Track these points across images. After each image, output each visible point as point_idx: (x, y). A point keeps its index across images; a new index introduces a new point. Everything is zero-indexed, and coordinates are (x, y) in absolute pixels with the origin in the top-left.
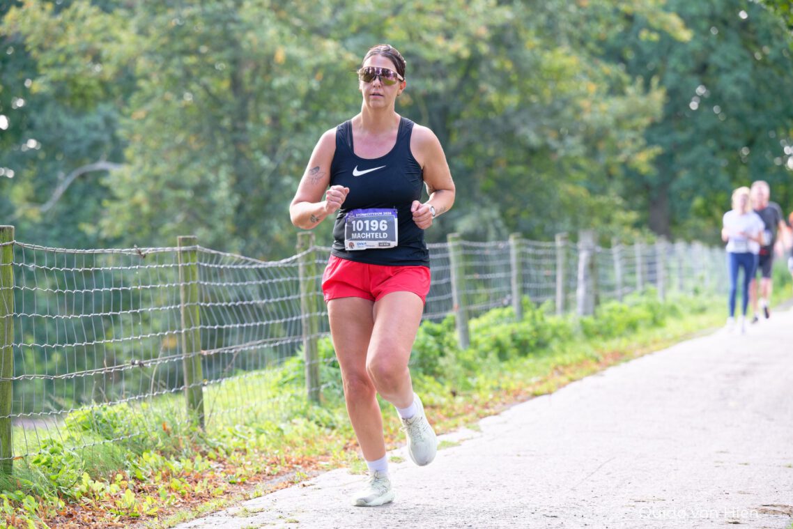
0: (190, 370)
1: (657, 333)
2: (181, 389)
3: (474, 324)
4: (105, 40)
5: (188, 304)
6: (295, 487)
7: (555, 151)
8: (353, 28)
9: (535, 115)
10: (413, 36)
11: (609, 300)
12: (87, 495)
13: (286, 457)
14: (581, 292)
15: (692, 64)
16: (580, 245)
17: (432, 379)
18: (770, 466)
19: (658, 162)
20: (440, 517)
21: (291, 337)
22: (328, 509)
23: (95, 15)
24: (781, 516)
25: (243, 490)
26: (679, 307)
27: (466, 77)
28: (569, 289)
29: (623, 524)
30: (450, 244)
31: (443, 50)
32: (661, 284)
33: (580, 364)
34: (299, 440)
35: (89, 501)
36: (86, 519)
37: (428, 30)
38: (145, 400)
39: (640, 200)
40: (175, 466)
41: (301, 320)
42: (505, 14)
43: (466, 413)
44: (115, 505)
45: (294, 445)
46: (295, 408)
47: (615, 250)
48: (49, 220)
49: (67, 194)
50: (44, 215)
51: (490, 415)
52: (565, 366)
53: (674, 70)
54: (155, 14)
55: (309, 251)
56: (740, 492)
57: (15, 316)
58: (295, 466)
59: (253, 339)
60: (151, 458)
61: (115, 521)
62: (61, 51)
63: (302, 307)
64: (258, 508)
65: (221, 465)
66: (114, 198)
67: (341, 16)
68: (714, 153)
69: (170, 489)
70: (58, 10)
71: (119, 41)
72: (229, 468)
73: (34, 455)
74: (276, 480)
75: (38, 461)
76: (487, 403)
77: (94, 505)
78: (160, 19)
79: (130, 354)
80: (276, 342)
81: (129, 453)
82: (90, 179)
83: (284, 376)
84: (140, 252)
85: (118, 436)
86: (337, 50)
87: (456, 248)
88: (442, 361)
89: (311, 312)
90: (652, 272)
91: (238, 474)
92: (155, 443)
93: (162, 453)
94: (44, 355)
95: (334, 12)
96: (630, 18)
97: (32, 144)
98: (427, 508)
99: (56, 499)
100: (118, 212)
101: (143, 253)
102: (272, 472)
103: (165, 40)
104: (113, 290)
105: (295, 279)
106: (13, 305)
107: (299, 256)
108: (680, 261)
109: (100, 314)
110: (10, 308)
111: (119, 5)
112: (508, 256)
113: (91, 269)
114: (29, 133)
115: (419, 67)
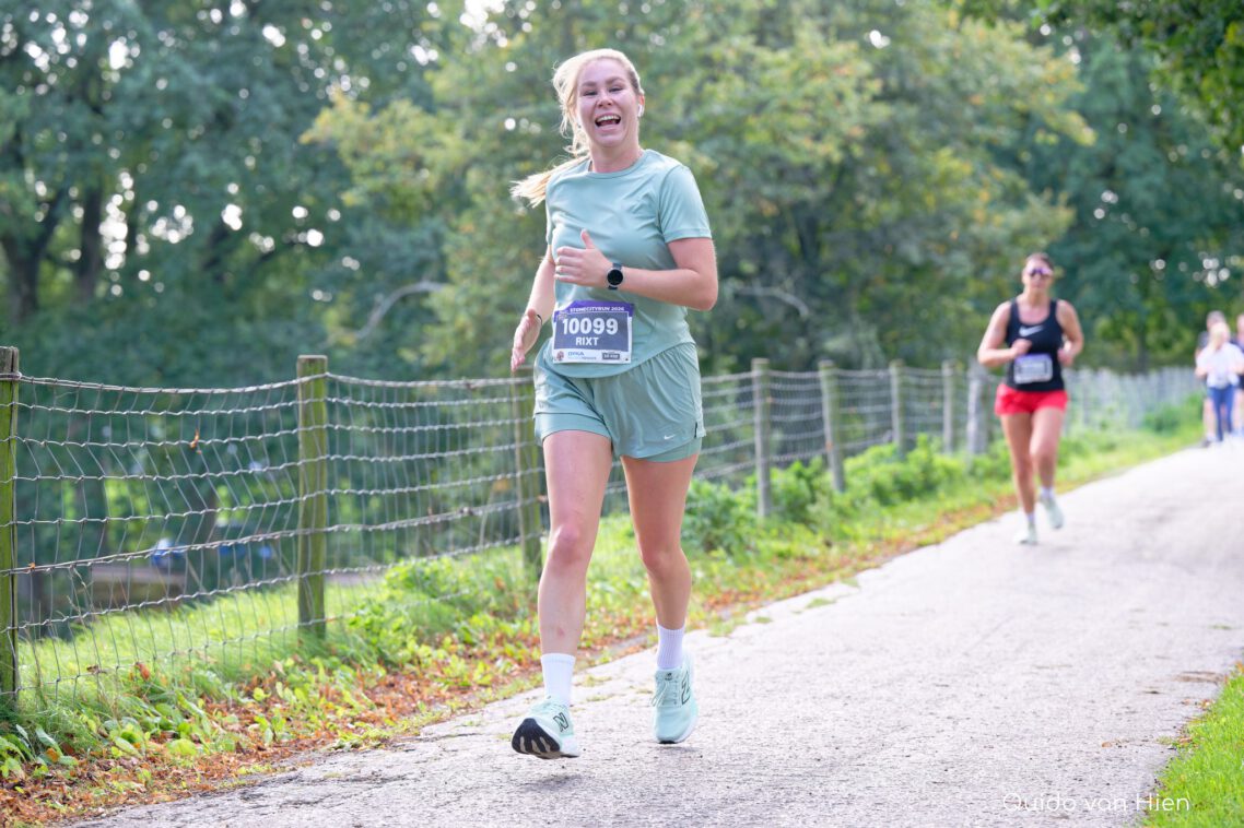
0: (527, 519)
2: (517, 539)
3: (850, 464)
4: (431, 145)
5: (523, 444)
6: (647, 653)
7: (939, 268)
8: (710, 127)
9: (918, 225)
10: (778, 138)
12: (411, 662)
14: (972, 427)
15: (1097, 167)
16: (971, 373)
17: (802, 527)
18: (1193, 626)
23: (417, 116)
24: (1206, 684)
25: (589, 656)
26: (1085, 444)
27: (838, 184)
28: (958, 424)
30: (822, 374)
31: (811, 152)
33: (973, 509)
35: (413, 668)
36: (410, 690)
37: (795, 131)
38: (474, 552)
40: (510, 629)
42: (881, 112)
43: (843, 564)
44: (442, 672)
45: (645, 603)
48: (366, 347)
49: (388, 318)
50: (360, 342)
51: (869, 568)
52: (954, 511)
53: (1077, 174)
54: (484, 115)
56: (1158, 657)
57: (328, 459)
58: (647, 627)
60: (482, 620)
61: (443, 692)
62: (379, 158)
64: (605, 676)
66: (439, 323)
67: (696, 116)
68: (1123, 267)
69: (504, 654)
70: (375, 111)
71: (443, 146)
73: (351, 616)
74: (625, 644)
75: (354, 623)
76: (866, 555)
77: (418, 673)
78: (490, 122)
79: (459, 500)
81: (458, 612)
82: (412, 303)
84: (468, 385)
85: (444, 594)
87: (829, 378)
88: (813, 508)
92: (487, 602)
93: (495, 613)
94: (360, 502)
95: (687, 111)
96: (1026, 116)
98: (798, 677)
99: (376, 666)
100: (442, 338)
101: (472, 386)
102: (621, 635)
103: (495, 144)
104: (440, 430)
106: (326, 446)
108: (1086, 391)
109: (424, 456)
110: (322, 450)
111: (444, 105)
112: (888, 386)
113: (414, 405)
114: (344, 250)
115: (783, 173)
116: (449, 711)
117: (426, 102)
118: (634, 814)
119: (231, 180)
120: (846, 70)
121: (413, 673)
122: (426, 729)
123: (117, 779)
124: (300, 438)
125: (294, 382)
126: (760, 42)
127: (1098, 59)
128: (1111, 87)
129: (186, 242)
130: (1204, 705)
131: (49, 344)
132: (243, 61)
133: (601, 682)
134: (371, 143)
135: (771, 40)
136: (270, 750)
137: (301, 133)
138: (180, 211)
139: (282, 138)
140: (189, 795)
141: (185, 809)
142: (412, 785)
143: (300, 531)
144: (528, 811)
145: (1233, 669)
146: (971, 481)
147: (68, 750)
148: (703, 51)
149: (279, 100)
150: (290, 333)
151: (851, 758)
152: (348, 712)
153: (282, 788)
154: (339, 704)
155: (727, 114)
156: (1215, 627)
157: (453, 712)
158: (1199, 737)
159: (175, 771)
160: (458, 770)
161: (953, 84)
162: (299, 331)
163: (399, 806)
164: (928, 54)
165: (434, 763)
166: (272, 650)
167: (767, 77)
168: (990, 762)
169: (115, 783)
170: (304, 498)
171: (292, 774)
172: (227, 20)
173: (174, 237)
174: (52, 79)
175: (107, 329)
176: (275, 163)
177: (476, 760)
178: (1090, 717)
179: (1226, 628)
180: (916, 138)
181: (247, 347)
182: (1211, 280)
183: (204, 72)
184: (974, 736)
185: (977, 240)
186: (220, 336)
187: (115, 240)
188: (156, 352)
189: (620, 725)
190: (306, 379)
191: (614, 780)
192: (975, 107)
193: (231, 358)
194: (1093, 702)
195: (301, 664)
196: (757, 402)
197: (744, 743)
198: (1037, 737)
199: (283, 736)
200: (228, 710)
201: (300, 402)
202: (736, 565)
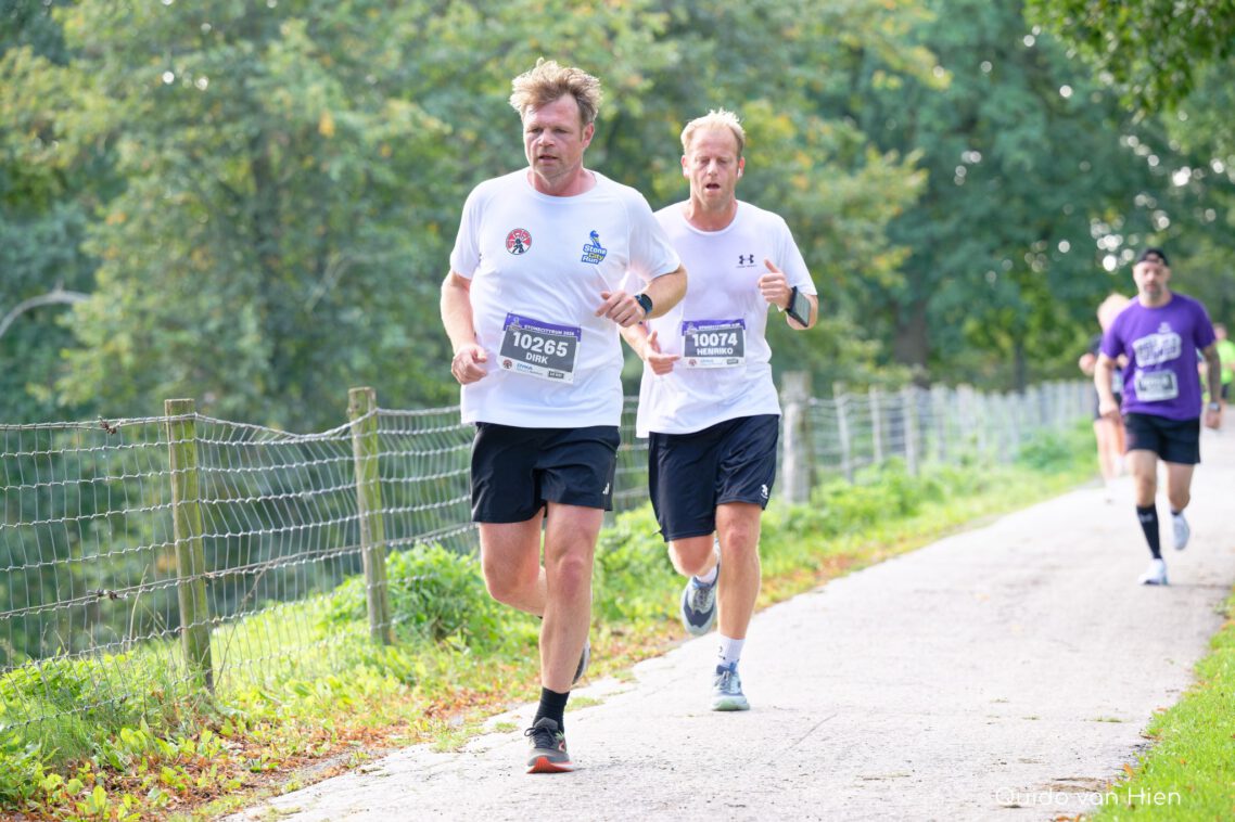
0: (189, 603)
1: (907, 526)
2: (176, 630)
4: (57, 107)
5: (182, 502)
6: (350, 775)
11: (831, 479)
12: (33, 798)
13: (337, 730)
14: (790, 467)
15: (955, 119)
18: (1071, 720)
19: (906, 269)
20: (567, 812)
21: (344, 548)
22: (398, 805)
23: (41, 69)
25: (272, 781)
26: (940, 485)
29: (844, 814)
32: (911, 451)
33: (789, 576)
34: (359, 703)
35: (36, 805)
39: (882, 325)
40: (170, 749)
41: (357, 520)
42: (669, 53)
45: (351, 711)
47: (840, 401)
49: (9, 340)
51: (649, 657)
53: (928, 129)
54: (133, 64)
55: (367, 416)
56: (1023, 761)
58: (351, 742)
59: (285, 553)
63: (359, 504)
64: (293, 807)
65: (239, 745)
66: (82, 346)
68: (993, 251)
69: (159, 783)
71: (81, 108)
72: (250, 748)
74: (321, 765)
76: (645, 639)
77: (44, 811)
78: (143, 74)
80: (321, 555)
81: (99, 730)
82: (41, 318)
83: (338, 605)
84: (107, 427)
85: (80, 705)
86: (413, 115)
89: (372, 509)
90: (896, 433)
91: (264, 757)
96: (858, 53)
98: (549, 800)
100: (86, 366)
101: (111, 427)
102: (316, 753)
103: (149, 104)
105: (347, 458)
107: (352, 423)
111: (79, 53)
117: (54, 50)
121: (37, 811)
145: (1120, 773)
146: (787, 537)
155: (459, 59)
156: (1100, 720)
161: (761, 14)
167: (511, 8)
179: (1112, 721)
182: (1109, 264)
192: (791, 43)
202: (476, 656)
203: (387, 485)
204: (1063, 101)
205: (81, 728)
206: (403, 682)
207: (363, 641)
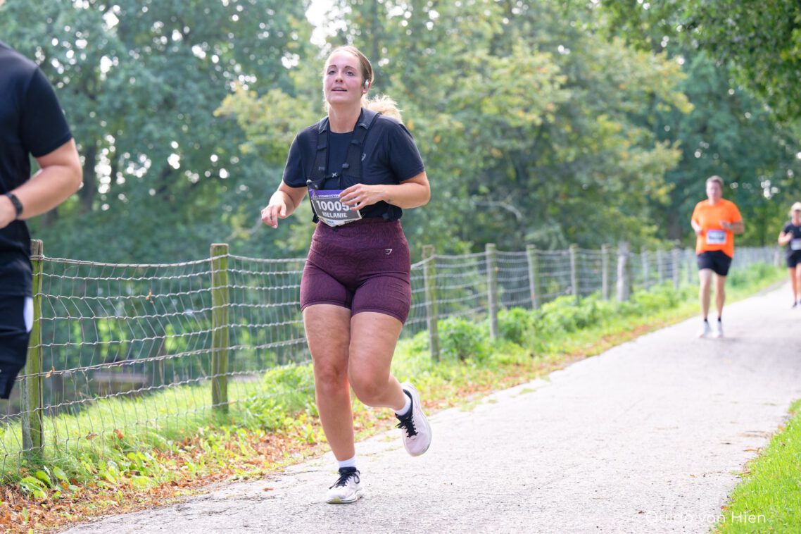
1: (673, 313)
3: (546, 307)
4: (292, 117)
7: (601, 187)
8: (461, 105)
9: (588, 163)
10: (503, 111)
11: (640, 290)
12: (280, 428)
14: (620, 284)
15: (697, 127)
16: (619, 252)
17: (517, 346)
18: (752, 404)
19: (672, 194)
21: (420, 318)
23: (285, 99)
24: (760, 438)
27: (539, 138)
28: (611, 283)
30: (528, 253)
31: (523, 119)
32: (675, 278)
33: (622, 334)
35: (281, 431)
36: (279, 445)
37: (512, 107)
39: (660, 219)
41: (425, 306)
42: (566, 95)
43: (540, 368)
44: (299, 434)
46: (423, 367)
47: (644, 255)
48: (255, 239)
50: (252, 236)
51: (557, 370)
52: (609, 335)
53: (684, 131)
55: (431, 258)
56: (732, 422)
57: (229, 306)
61: (299, 446)
62: (261, 125)
63: (426, 298)
66: (300, 224)
67: (452, 98)
70: (259, 96)
71: (301, 117)
76: (555, 362)
77: (284, 434)
81: (309, 398)
83: (416, 344)
85: (302, 386)
86: (449, 121)
87: (533, 255)
88: (525, 334)
89: (432, 299)
90: (670, 270)
94: (254, 332)
95: (448, 94)
96: (652, 96)
97: (243, 188)
98: (513, 435)
99: (259, 431)
100: (302, 233)
105: (421, 277)
106: (228, 298)
107: (423, 262)
109: (288, 304)
110: (225, 300)
111: (301, 92)
112: (569, 260)
113: (281, 273)
114: (241, 181)
115: (506, 131)
116: (302, 457)
117: (290, 90)
118: (412, 518)
119: (174, 139)
120: (543, 70)
121: (280, 434)
122: (289, 468)
123: (102, 499)
124: (212, 293)
125: (208, 260)
126: (492, 52)
127: (696, 61)
128: (704, 77)
129: (146, 176)
130: (758, 451)
131: (65, 238)
132: (179, 67)
133: (394, 439)
134: (258, 116)
135: (499, 51)
136: (195, 481)
137: (215, 109)
138: (143, 158)
139: (204, 113)
140: (146, 508)
141: (143, 517)
142: (279, 501)
143: (213, 349)
144: (348, 516)
145: (776, 429)
146: (620, 317)
147: (74, 482)
148: (458, 58)
149: (202, 91)
150: (209, 231)
151: (544, 484)
152: (242, 458)
153: (201, 504)
154: (237, 453)
155: (472, 97)
156: (766, 404)
157: (304, 458)
158: (754, 470)
159: (137, 494)
160: (307, 492)
161: (609, 78)
162: (214, 230)
163: (271, 514)
164: (593, 59)
165: (293, 489)
166: (196, 420)
167: (495, 74)
168: (628, 486)
169: (101, 501)
170: (215, 330)
171: (208, 495)
172: (170, 43)
173: (140, 173)
174: (67, 80)
175: (100, 230)
176: (199, 128)
177: (318, 486)
178: (689, 459)
179: (772, 405)
180: (587, 110)
181: (184, 240)
182: (766, 194)
183: (157, 74)
184: (619, 471)
185: (622, 170)
186: (167, 233)
187: (104, 176)
188: (128, 243)
189: (405, 465)
190: (216, 258)
191: (401, 498)
192: (623, 91)
193: (174, 247)
194: (691, 450)
195: (214, 429)
196: (489, 270)
197: (479, 475)
198: (656, 471)
199: (202, 473)
200: (170, 457)
201: (212, 272)
202: (478, 368)
203: (439, 290)
204: (746, 120)
205: (300, 397)
206: (445, 379)
207: (427, 361)
